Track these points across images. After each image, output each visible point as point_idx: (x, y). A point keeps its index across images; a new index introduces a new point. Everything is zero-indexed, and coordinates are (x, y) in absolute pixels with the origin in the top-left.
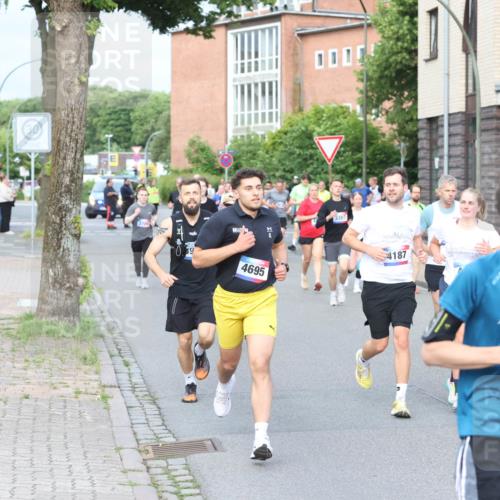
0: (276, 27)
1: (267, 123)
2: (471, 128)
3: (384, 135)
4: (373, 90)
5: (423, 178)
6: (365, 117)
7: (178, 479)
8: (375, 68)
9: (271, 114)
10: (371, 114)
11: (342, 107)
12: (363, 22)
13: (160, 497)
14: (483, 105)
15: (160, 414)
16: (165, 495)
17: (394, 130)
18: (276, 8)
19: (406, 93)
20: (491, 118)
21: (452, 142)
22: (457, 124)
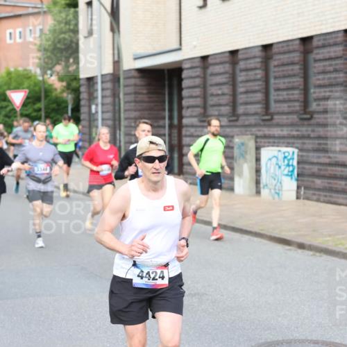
2: (117, 84)
3: (56, 89)
4: (48, 57)
5: (84, 120)
6: (43, 76)
8: (50, 43)
10: (47, 74)
11: (25, 70)
12: (41, 10)
14: (125, 69)
17: (64, 87)
19: (71, 60)
21: (104, 94)
22: (107, 82)
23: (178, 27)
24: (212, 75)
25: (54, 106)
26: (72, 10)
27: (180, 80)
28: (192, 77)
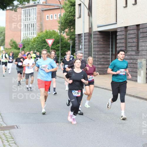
0: (35, 8)
1: (32, 35)
2: (90, 37)
3: (65, 39)
4: (63, 26)
6: (60, 34)
7: (7, 136)
8: (64, 20)
9: (33, 33)
10: (62, 33)
11: (53, 31)
12: (60, 7)
13: (2, 141)
14: (94, 31)
15: (2, 118)
16: (4, 141)
17: (69, 38)
18: (36, 3)
19: (72, 27)
20: (96, 34)
21: (85, 41)
22: (86, 36)
23: (116, 15)
24: (129, 34)
25: (64, 45)
26: (73, 7)
27: (116, 36)
28: (121, 35)
